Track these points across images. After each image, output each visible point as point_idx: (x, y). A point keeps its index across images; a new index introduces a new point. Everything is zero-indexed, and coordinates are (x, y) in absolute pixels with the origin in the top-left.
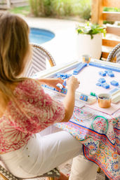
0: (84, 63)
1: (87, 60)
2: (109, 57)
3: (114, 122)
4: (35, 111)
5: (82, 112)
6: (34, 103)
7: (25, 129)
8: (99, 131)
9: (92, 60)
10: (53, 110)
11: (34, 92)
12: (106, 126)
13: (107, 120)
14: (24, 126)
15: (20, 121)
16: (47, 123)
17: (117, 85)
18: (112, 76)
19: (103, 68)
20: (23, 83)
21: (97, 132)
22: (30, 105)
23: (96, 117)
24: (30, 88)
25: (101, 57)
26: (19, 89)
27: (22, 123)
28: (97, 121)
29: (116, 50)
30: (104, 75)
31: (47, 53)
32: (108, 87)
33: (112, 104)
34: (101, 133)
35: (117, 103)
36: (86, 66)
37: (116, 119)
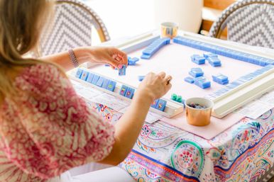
0: (164, 38)
1: (170, 32)
2: (212, 29)
3: (214, 155)
4: (47, 128)
5: (152, 133)
6: (48, 111)
7: (28, 164)
8: (184, 172)
9: (180, 33)
10: (86, 133)
11: (51, 90)
12: (199, 161)
13: (201, 150)
14: (26, 158)
15: (20, 147)
16: (71, 157)
17: (225, 82)
18: (217, 65)
19: (201, 48)
20: (33, 69)
21: (180, 173)
22: (40, 115)
23: (181, 143)
24: (44, 81)
25: (201, 28)
26: (22, 81)
27: (23, 152)
28: (181, 150)
29: (227, 16)
30: (202, 62)
31: (94, 17)
32: (207, 86)
33: (212, 119)
34: (189, 174)
35: (223, 118)
36: (167, 43)
37: (220, 149)
